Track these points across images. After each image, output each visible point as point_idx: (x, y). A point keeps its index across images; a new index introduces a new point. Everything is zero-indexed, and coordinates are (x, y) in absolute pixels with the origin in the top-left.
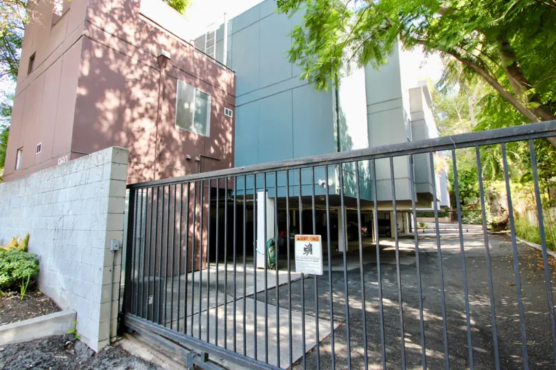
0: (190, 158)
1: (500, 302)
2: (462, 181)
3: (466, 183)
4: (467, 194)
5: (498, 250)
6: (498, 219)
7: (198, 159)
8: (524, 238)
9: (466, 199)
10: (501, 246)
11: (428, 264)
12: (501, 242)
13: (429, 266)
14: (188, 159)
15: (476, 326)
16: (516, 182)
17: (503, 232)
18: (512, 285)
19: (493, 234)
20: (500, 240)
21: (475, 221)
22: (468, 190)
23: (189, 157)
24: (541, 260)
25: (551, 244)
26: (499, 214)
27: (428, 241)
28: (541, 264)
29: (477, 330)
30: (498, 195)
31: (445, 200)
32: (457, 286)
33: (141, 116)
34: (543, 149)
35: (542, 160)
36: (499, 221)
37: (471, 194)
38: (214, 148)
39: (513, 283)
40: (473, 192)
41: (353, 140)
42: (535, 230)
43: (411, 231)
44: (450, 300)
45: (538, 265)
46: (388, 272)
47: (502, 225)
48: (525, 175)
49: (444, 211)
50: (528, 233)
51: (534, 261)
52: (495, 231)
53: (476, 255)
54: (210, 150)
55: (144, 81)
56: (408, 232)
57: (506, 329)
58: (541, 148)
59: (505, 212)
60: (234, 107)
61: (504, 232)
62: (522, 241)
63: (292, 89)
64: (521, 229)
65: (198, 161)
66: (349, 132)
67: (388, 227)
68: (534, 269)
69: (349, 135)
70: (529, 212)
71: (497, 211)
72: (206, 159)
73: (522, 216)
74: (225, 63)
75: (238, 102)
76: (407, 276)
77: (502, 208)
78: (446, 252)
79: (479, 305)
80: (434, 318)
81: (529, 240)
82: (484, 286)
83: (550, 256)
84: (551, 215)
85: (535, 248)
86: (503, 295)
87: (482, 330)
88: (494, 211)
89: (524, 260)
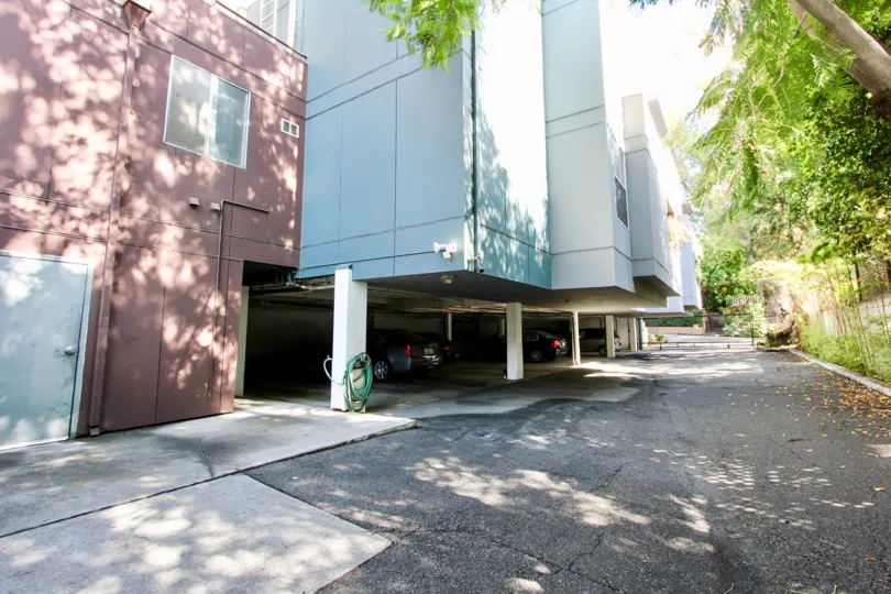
0: (197, 203)
1: (767, 478)
2: (722, 268)
3: (729, 274)
4: (731, 289)
5: (772, 376)
6: (776, 327)
7: (216, 206)
8: (817, 356)
9: (728, 298)
10: (778, 369)
11: (652, 400)
12: (780, 364)
13: (652, 404)
14: (194, 206)
15: (709, 538)
16: (804, 262)
17: (783, 347)
18: (793, 441)
19: (768, 351)
20: (778, 359)
21: (742, 333)
22: (731, 284)
23: (195, 201)
24: (845, 392)
25: (862, 365)
26: (777, 318)
27: (664, 362)
28: (845, 399)
29: (710, 548)
30: (777, 289)
31: (693, 297)
32: (690, 443)
33: (74, 116)
34: (851, 197)
35: (849, 219)
36: (779, 331)
37: (736, 290)
38: (254, 190)
39: (795, 437)
40: (740, 287)
41: (510, 175)
42: (834, 343)
43: (640, 347)
44: (669, 472)
45: (841, 401)
46: (573, 416)
47: (784, 337)
48: (819, 248)
49: (691, 314)
50: (824, 346)
51: (832, 394)
52: (772, 346)
53: (736, 385)
54: (247, 193)
55: (84, 48)
56: (635, 349)
57: (772, 547)
58: (847, 195)
59: (787, 317)
60: (305, 119)
61: (786, 347)
62: (813, 361)
63: (396, 80)
64: (813, 342)
65: (216, 211)
66: (501, 160)
67: (603, 341)
68: (834, 410)
69: (502, 165)
70: (825, 313)
71: (774, 314)
72: (235, 209)
73: (813, 319)
74: (290, 42)
75: (310, 110)
76: (605, 422)
77: (782, 310)
78: (687, 379)
79: (724, 485)
80: (622, 519)
81: (824, 360)
82: (741, 443)
83: (861, 384)
84: (863, 315)
85: (834, 373)
86: (774, 462)
87: (720, 548)
88: (770, 315)
89: (816, 392)
